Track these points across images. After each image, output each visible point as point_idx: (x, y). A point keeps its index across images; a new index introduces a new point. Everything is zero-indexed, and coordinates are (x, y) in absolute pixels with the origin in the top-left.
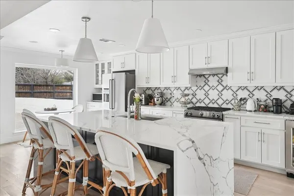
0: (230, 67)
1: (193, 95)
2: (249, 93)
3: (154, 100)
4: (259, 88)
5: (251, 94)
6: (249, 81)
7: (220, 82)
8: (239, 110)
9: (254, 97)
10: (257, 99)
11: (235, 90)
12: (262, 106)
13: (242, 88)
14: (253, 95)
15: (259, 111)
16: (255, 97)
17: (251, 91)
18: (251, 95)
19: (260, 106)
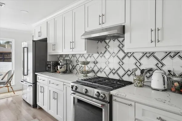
0: (127, 25)
1: (94, 63)
2: (156, 62)
3: (57, 67)
4: (172, 54)
5: (160, 63)
6: (154, 43)
7: (121, 47)
8: (141, 86)
9: (163, 68)
10: (169, 71)
11: (138, 58)
12: (176, 84)
13: (148, 55)
14: (163, 65)
15: (171, 90)
16: (165, 69)
17: (160, 58)
18: (160, 65)
19: (173, 82)
